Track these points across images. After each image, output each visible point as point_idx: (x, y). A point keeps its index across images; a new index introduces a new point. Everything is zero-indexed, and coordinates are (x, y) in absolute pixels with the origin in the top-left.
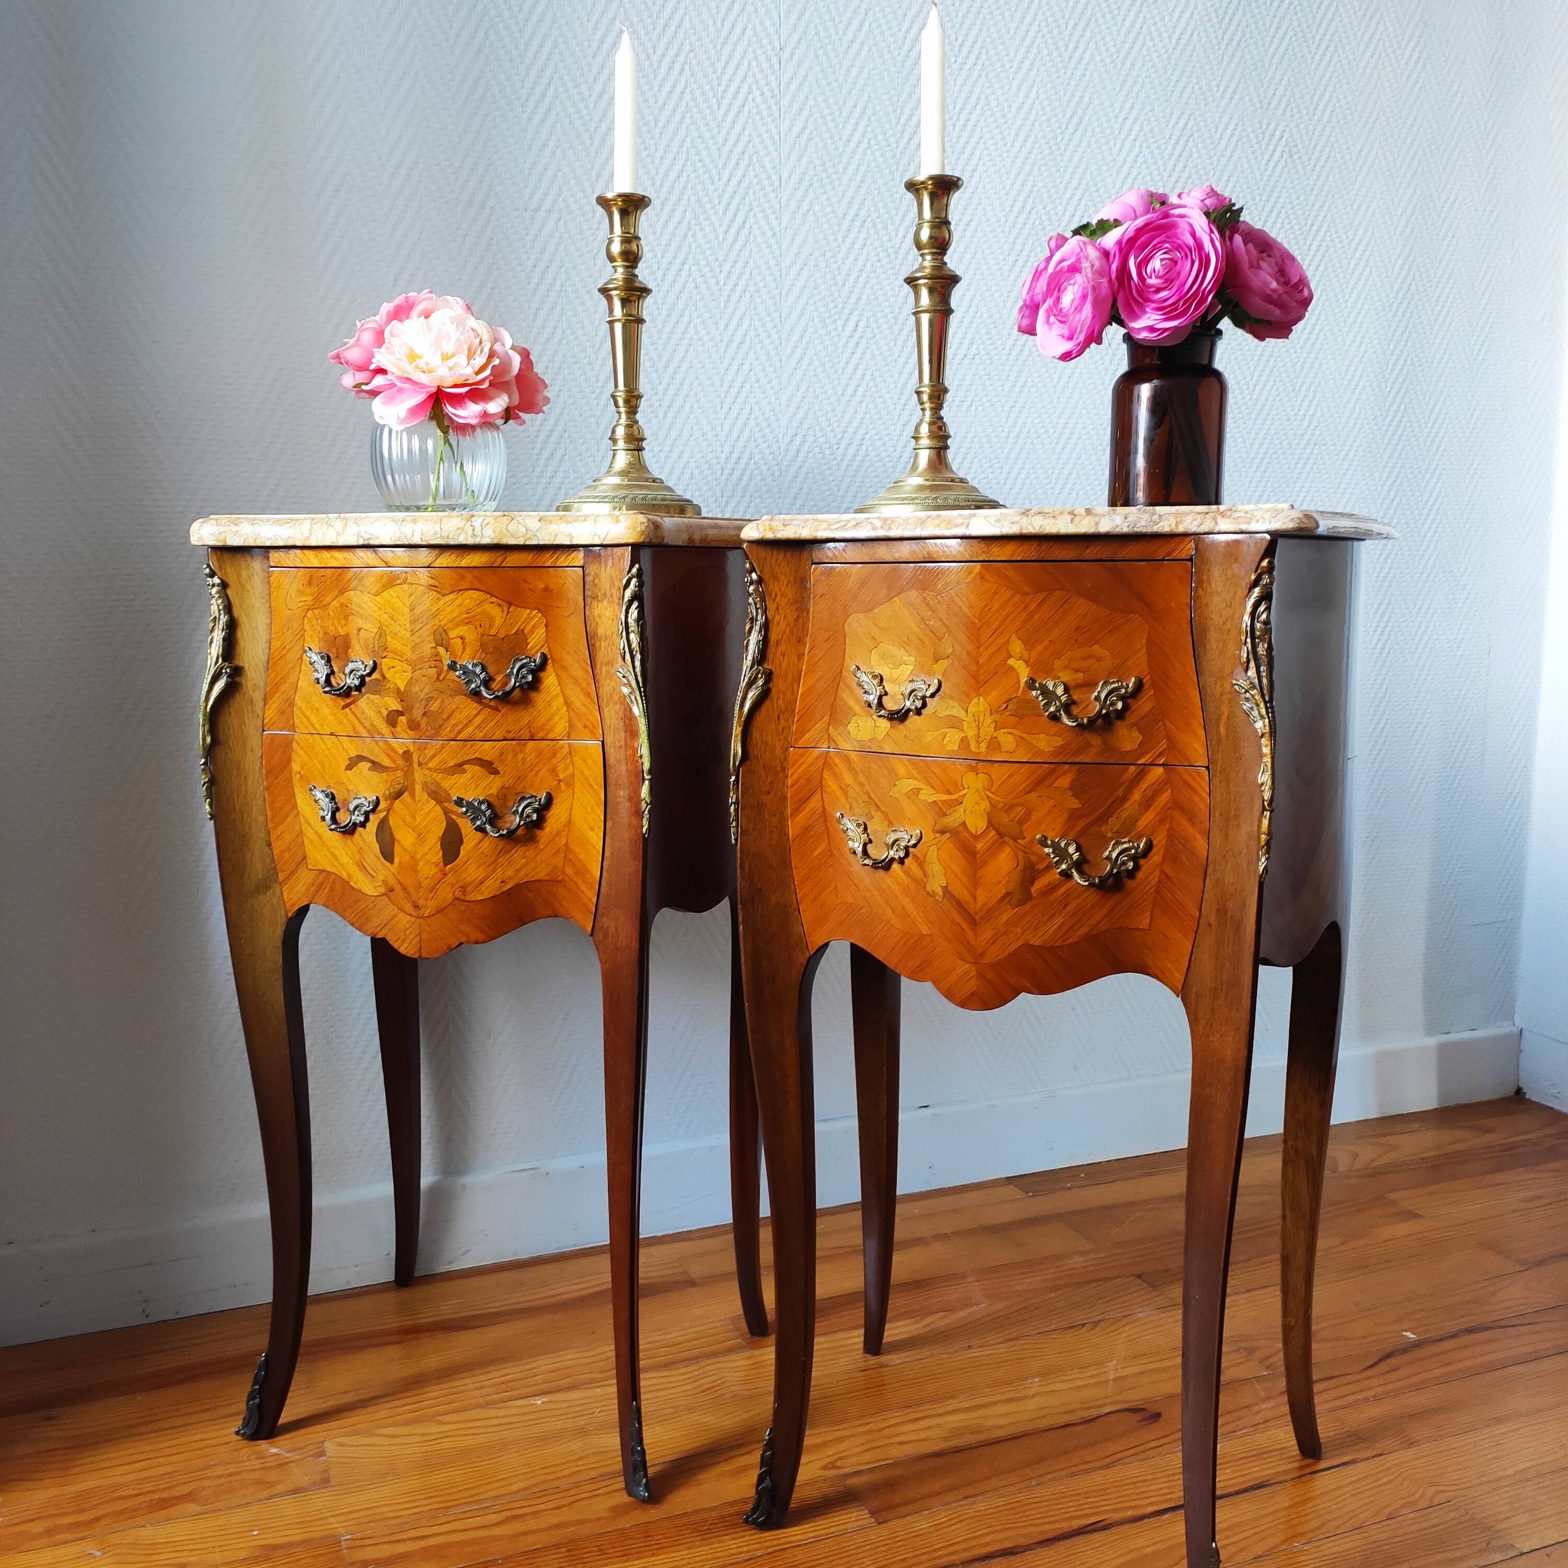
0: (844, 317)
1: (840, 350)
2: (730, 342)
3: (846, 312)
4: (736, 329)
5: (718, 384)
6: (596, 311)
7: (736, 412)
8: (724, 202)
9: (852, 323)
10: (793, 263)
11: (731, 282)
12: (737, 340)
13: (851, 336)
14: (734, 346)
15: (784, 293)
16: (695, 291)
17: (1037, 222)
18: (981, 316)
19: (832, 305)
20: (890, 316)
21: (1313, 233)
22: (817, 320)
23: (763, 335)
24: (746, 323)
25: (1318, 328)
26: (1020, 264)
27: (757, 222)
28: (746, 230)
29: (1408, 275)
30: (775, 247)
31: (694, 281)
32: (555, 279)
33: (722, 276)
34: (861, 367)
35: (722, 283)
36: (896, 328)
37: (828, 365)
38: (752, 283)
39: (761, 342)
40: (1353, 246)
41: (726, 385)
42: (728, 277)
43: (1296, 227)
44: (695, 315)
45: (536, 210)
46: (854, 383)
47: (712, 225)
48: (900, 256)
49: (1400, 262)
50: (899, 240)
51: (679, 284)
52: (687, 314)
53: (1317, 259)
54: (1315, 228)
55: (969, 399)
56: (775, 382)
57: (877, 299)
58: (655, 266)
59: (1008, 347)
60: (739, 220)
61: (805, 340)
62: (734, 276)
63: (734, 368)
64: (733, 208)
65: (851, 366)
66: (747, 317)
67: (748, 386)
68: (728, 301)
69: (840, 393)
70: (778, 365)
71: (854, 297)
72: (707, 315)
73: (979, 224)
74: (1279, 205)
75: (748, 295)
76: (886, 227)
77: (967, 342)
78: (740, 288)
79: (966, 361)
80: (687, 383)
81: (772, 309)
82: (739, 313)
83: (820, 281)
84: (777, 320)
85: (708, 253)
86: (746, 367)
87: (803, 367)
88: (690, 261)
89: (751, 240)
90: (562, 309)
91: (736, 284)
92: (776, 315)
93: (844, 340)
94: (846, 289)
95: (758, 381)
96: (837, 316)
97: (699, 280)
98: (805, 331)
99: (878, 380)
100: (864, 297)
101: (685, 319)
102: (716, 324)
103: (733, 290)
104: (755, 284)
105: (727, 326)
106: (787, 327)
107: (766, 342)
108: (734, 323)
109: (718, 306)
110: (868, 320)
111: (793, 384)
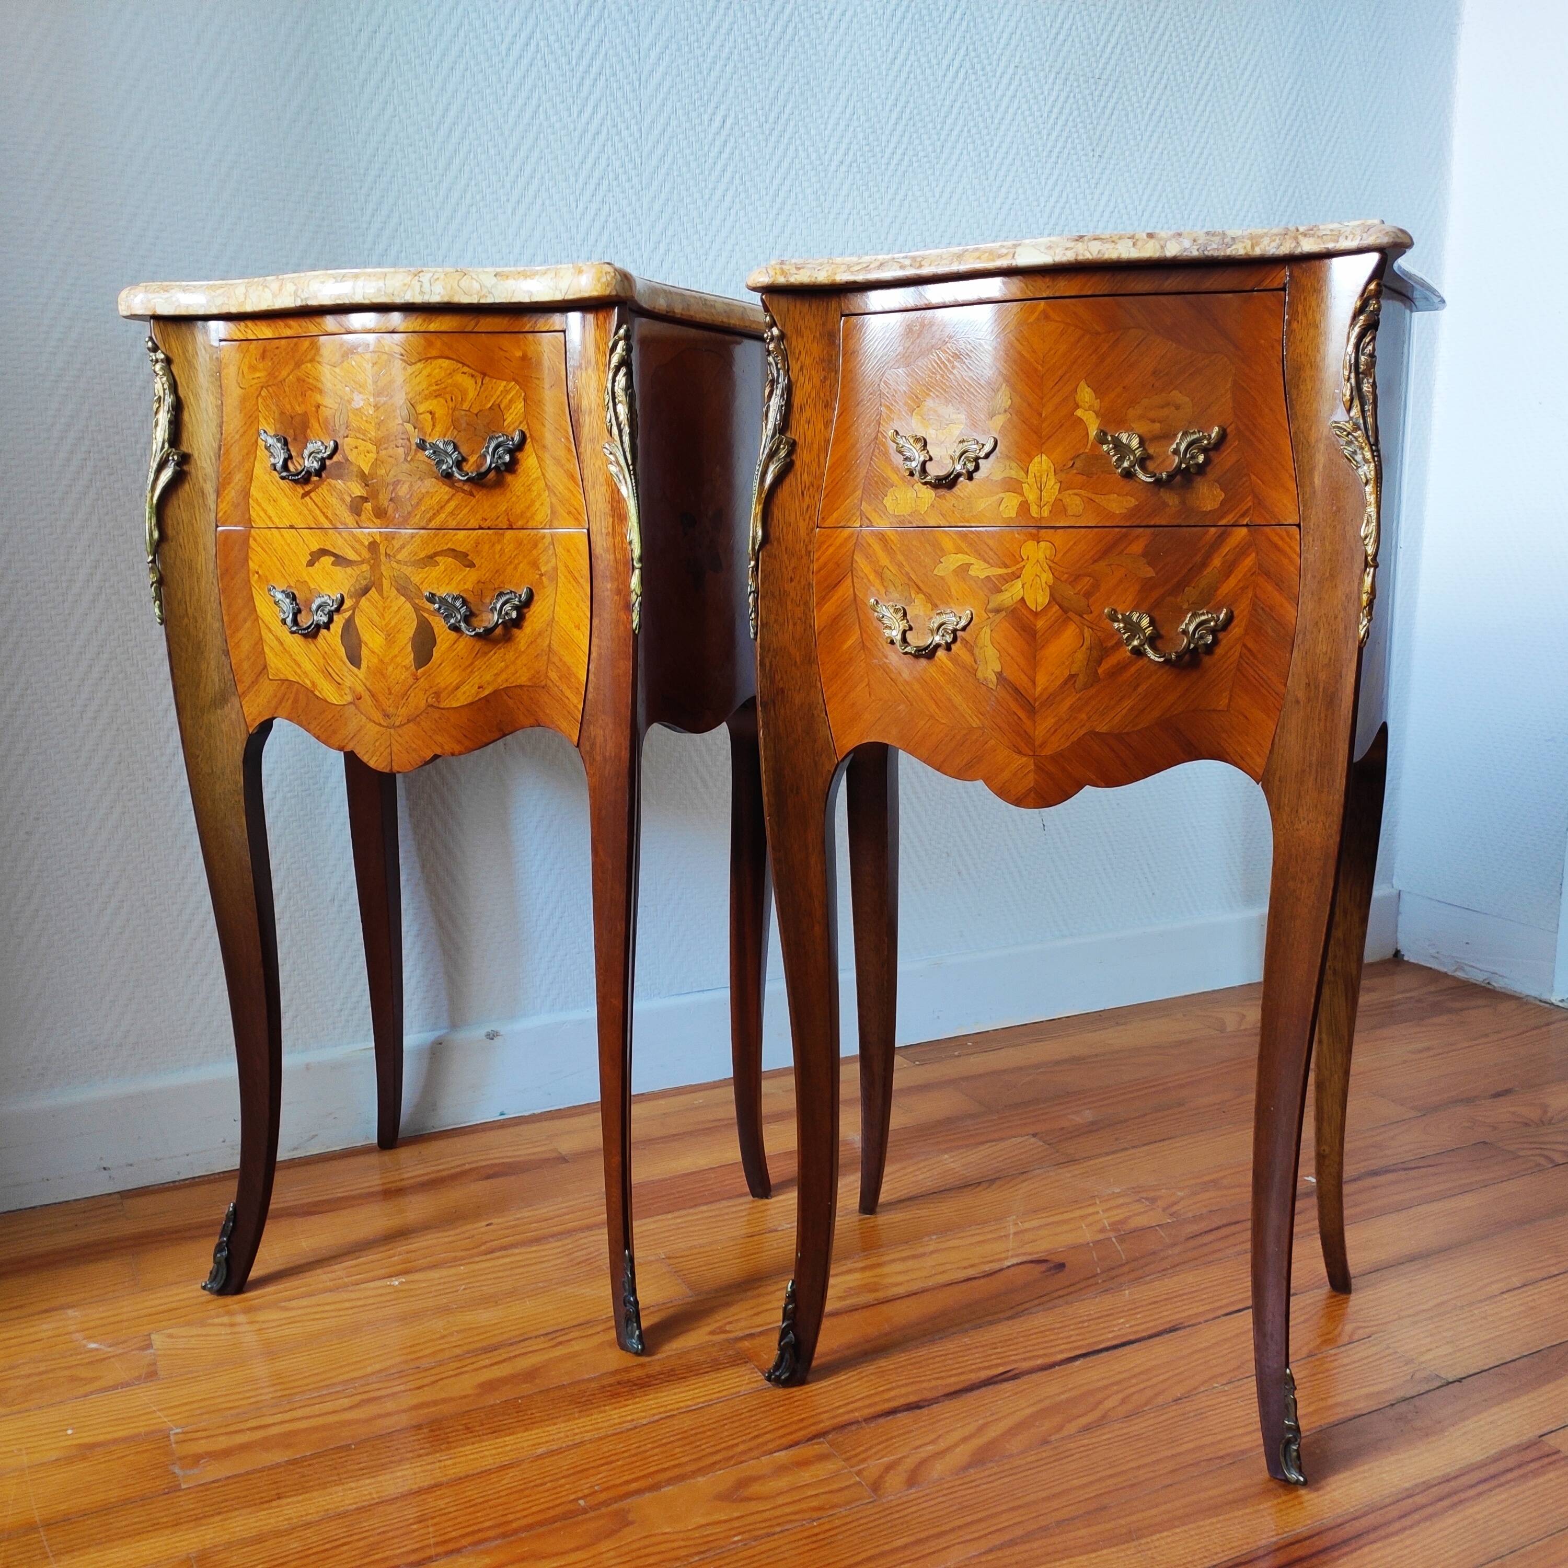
0: (710, 111)
1: (706, 149)
2: (585, 131)
3: (712, 105)
4: (591, 117)
5: (572, 179)
6: (432, 86)
7: (593, 212)
9: (718, 119)
10: (653, 45)
11: (585, 62)
12: (592, 128)
13: (718, 133)
14: (589, 136)
15: (643, 78)
16: (543, 70)
17: (917, 17)
18: (859, 119)
19: (697, 96)
20: (760, 112)
21: (1201, 49)
22: (680, 112)
23: (622, 126)
24: (602, 111)
25: (1206, 152)
26: (898, 63)
29: (1296, 100)
30: (632, 25)
31: (543, 58)
32: (384, 47)
33: (574, 55)
34: (730, 169)
35: (574, 62)
36: (767, 127)
37: (693, 165)
38: (607, 65)
39: (619, 133)
40: (1242, 66)
41: (581, 181)
42: (580, 57)
43: (1185, 41)
44: (544, 97)
46: (722, 187)
48: (770, 46)
49: (1288, 86)
50: (768, 26)
51: (525, 61)
52: (536, 96)
53: (1206, 77)
54: (1203, 44)
55: (847, 211)
56: (635, 180)
57: (746, 92)
58: (498, 39)
59: (887, 155)
61: (667, 135)
62: (588, 56)
63: (590, 161)
65: (719, 167)
66: (603, 103)
67: (605, 182)
68: (580, 84)
69: (707, 197)
70: (638, 161)
71: (721, 88)
72: (559, 99)
73: (855, 14)
74: (1167, 16)
75: (603, 78)
77: (843, 147)
78: (594, 70)
79: (843, 168)
80: (538, 175)
81: (631, 96)
82: (593, 98)
83: (683, 68)
84: (637, 109)
85: (558, 26)
86: (603, 162)
87: (666, 166)
88: (538, 35)
89: (606, 15)
90: (394, 82)
91: (590, 66)
92: (635, 103)
93: (710, 137)
94: (712, 79)
95: (616, 178)
96: (702, 109)
97: (549, 58)
98: (668, 124)
99: (748, 184)
100: (732, 89)
101: (534, 102)
102: (569, 109)
103: (587, 72)
104: (611, 67)
105: (580, 113)
106: (648, 119)
107: (625, 133)
108: (589, 110)
109: (571, 89)
110: (736, 117)
111: (655, 183)
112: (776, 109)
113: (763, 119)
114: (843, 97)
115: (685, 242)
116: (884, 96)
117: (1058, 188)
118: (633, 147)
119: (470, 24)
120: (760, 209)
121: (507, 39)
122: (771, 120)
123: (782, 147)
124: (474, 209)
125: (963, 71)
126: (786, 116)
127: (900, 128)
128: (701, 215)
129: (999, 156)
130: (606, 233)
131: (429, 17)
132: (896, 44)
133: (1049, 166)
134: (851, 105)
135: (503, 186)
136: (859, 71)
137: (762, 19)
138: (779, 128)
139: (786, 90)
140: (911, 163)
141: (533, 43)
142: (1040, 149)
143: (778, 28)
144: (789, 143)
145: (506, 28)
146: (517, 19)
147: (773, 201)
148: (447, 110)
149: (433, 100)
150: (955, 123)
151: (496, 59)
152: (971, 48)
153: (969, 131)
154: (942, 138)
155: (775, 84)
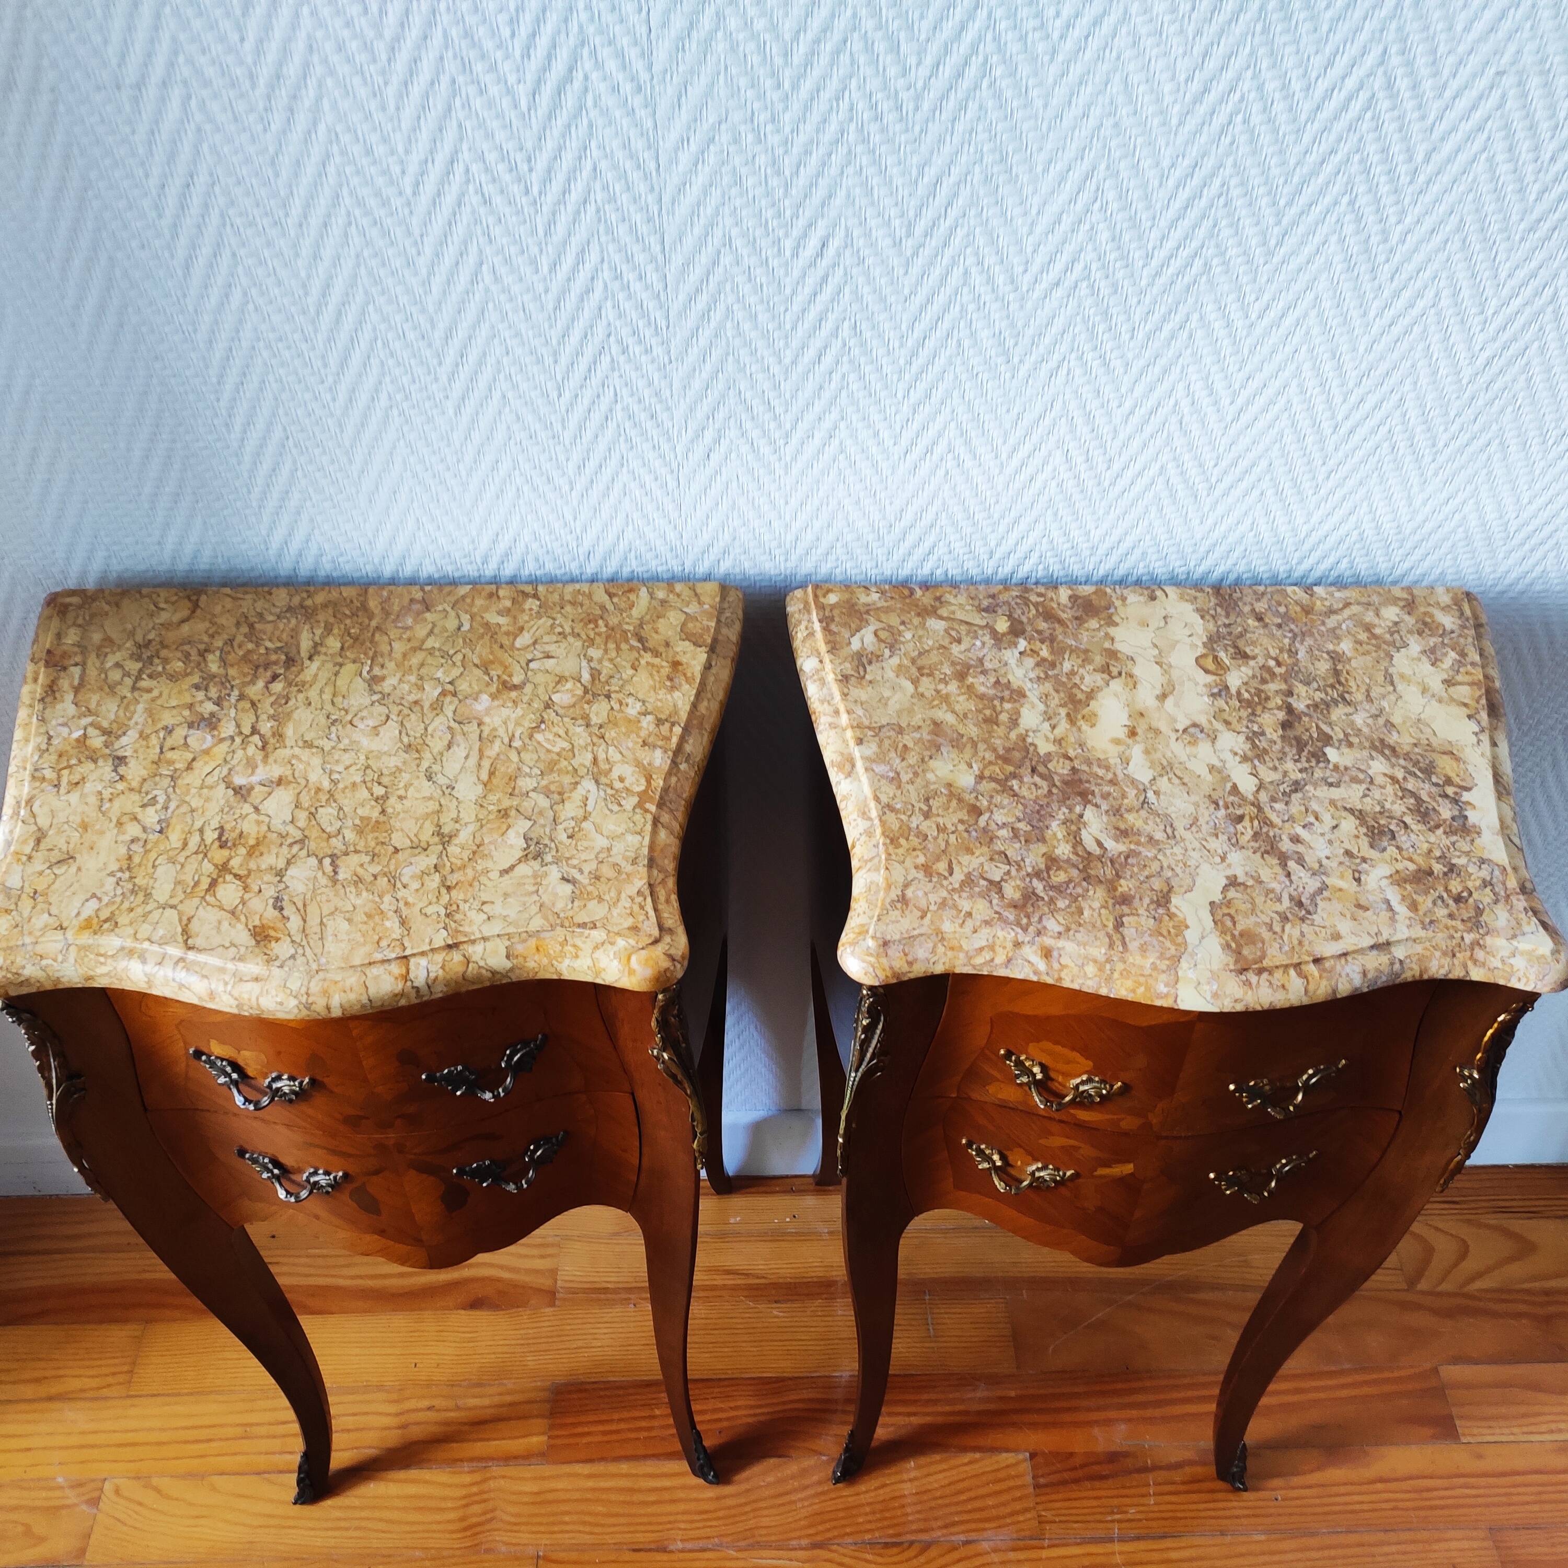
0: (795, 233)
1: (788, 291)
2: (564, 292)
3: (801, 223)
4: (575, 269)
5: (548, 360)
6: (297, 255)
7: (586, 402)
8: (524, 31)
9: (813, 243)
10: (684, 141)
11: (555, 187)
13: (813, 264)
14: (573, 297)
15: (666, 199)
16: (482, 209)
18: (1104, 208)
19: (771, 213)
20: (897, 223)
22: (738, 242)
23: (630, 276)
24: (593, 257)
26: (1211, 98)
27: (599, 65)
28: (577, 84)
30: (641, 113)
31: (480, 191)
32: (206, 206)
33: (535, 179)
34: (831, 316)
35: (535, 190)
36: (909, 244)
37: (763, 318)
38: (598, 186)
39: (626, 287)
41: (564, 360)
44: (488, 250)
45: (139, 86)
46: (816, 344)
47: (502, 80)
48: (926, 106)
50: (924, 72)
51: (449, 200)
52: (473, 249)
55: (1057, 357)
56: (658, 351)
57: (869, 193)
58: (396, 170)
59: (1155, 263)
60: (559, 67)
61: (714, 279)
62: (560, 178)
63: (576, 334)
64: (543, 42)
65: (812, 315)
66: (595, 248)
67: (606, 359)
68: (551, 224)
69: (787, 361)
70: (662, 323)
72: (514, 249)
75: (591, 209)
76: (895, 48)
77: (1064, 258)
78: (574, 197)
79: (1059, 293)
80: (491, 360)
81: (643, 229)
82: (576, 241)
83: (744, 171)
84: (656, 248)
85: (500, 136)
86: (600, 330)
87: (713, 324)
88: (465, 155)
89: (590, 103)
90: (234, 255)
91: (566, 191)
92: (653, 240)
93: (796, 273)
94: (802, 181)
95: (625, 351)
96: (781, 233)
97: (489, 189)
98: (715, 262)
99: (867, 334)
100: (841, 194)
101: (472, 259)
102: (534, 262)
103: (561, 201)
104: (606, 187)
105: (553, 267)
106: (677, 260)
107: (636, 286)
108: (569, 260)
109: (534, 232)
110: (848, 234)
111: (694, 352)
112: (929, 215)
113: (900, 232)
114: (1075, 176)
115: (748, 425)
116: (1166, 163)
117: (1533, 284)
118: (651, 305)
119: (344, 153)
120: (888, 369)
121: (413, 169)
122: (919, 230)
123: (937, 272)
124: (395, 412)
125: (1363, 96)
126: (949, 222)
127: (1193, 215)
128: (776, 387)
129: (1411, 240)
130: (612, 425)
131: (271, 150)
132: (1212, 65)
133: (1527, 245)
134: (1091, 186)
135: (436, 380)
136: (1116, 125)
137: (912, 60)
138: (934, 242)
139: (953, 179)
140: (1207, 267)
141: (459, 169)
142: (1514, 218)
143: (947, 71)
144: (954, 262)
145: (407, 152)
146: (424, 136)
147: (914, 354)
148: (327, 286)
149: (303, 274)
150: (1322, 192)
151: (397, 202)
152: (1394, 49)
153: (1352, 203)
154: (1285, 221)
155: (931, 173)
